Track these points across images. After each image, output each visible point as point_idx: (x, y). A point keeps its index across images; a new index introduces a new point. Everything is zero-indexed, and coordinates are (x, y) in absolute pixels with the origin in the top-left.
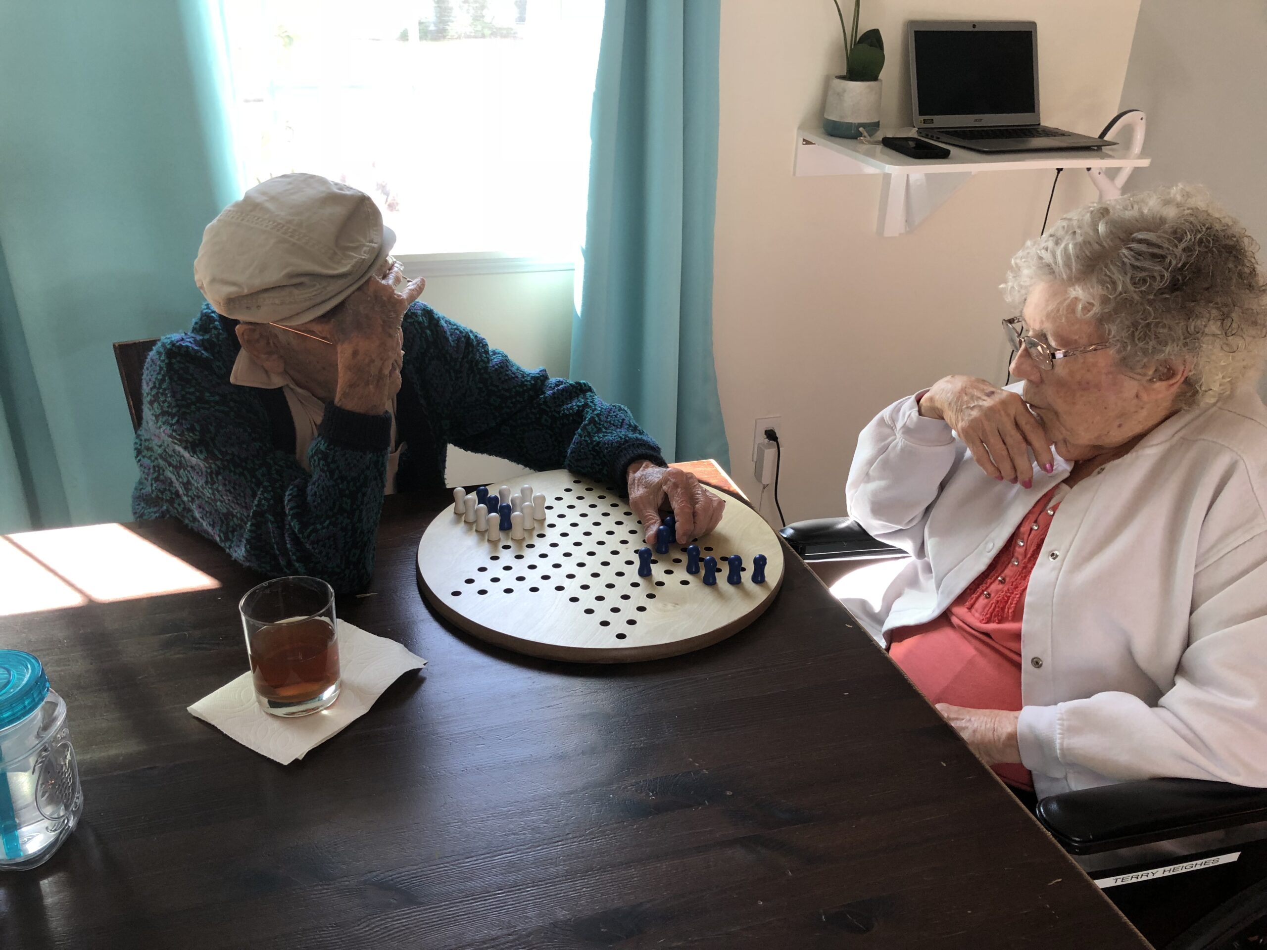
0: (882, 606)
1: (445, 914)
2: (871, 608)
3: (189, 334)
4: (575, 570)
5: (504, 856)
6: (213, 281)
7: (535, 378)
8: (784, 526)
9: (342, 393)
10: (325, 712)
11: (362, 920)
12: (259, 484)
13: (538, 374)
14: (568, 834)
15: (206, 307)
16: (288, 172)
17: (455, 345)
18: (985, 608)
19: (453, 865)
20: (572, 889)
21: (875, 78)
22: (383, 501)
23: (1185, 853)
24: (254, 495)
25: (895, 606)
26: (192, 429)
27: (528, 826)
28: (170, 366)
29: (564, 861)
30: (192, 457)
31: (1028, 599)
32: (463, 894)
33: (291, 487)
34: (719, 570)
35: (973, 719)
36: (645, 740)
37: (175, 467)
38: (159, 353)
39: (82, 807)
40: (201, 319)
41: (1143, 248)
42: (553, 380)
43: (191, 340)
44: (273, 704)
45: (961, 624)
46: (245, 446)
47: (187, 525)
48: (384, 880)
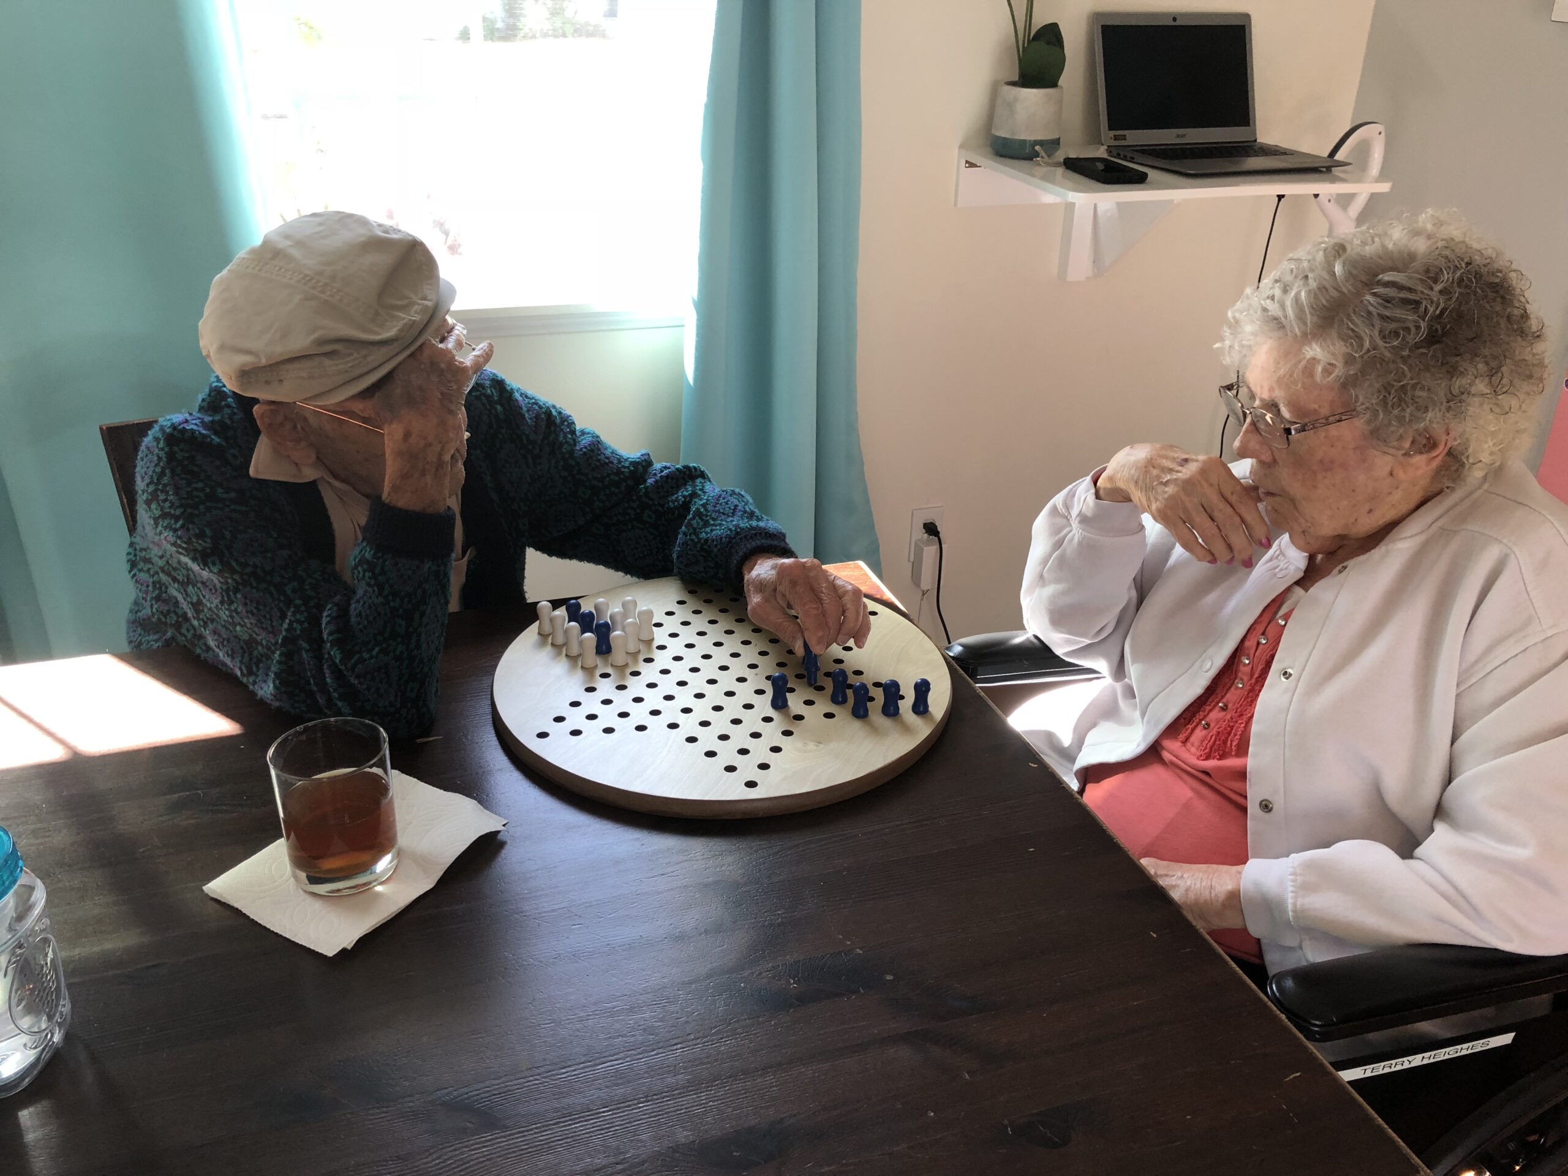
0: (1073, 738)
1: (537, 1140)
2: (1059, 741)
3: (194, 414)
4: (691, 702)
5: (609, 1064)
6: (222, 348)
7: (635, 464)
8: (950, 643)
9: (391, 485)
10: (379, 888)
11: (432, 1151)
12: (289, 602)
13: (639, 458)
14: (689, 1034)
15: (215, 380)
16: (320, 209)
17: (534, 424)
18: (1202, 741)
19: (544, 1077)
20: (696, 1104)
21: (1054, 84)
22: (446, 621)
23: (1448, 1035)
24: (283, 617)
25: (1090, 738)
26: (201, 535)
27: (639, 1026)
28: (171, 456)
29: (685, 1068)
30: (202, 570)
31: (1255, 728)
32: (559, 1114)
33: (329, 606)
34: (872, 699)
35: (1185, 876)
36: (784, 913)
37: (182, 583)
38: (157, 440)
39: (69, 1017)
40: (209, 395)
41: (1391, 292)
42: (657, 466)
43: (197, 421)
44: (313, 880)
45: (1174, 759)
46: (269, 555)
47: (199, 656)
48: (459, 1099)
